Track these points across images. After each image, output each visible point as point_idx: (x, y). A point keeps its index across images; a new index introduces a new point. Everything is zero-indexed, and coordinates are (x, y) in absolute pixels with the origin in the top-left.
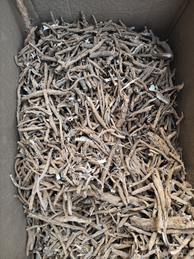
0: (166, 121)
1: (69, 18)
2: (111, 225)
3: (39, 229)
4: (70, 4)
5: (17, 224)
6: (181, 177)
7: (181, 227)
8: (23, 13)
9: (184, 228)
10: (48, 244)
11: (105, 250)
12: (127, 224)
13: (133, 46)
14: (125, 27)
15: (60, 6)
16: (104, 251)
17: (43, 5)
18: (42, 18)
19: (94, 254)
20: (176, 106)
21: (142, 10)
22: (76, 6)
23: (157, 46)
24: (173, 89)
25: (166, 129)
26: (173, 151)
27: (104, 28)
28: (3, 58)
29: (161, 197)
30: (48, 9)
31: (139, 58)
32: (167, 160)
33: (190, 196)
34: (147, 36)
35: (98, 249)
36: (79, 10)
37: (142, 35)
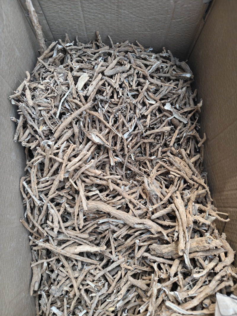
0: (188, 144)
1: (84, 39)
2: (129, 258)
3: (45, 265)
4: (85, 24)
5: (22, 255)
6: (207, 203)
7: (205, 248)
8: (38, 31)
9: (208, 248)
10: (56, 282)
11: (122, 285)
12: (146, 254)
13: (150, 65)
14: (143, 48)
15: (75, 26)
16: (121, 287)
17: (58, 25)
18: (56, 38)
19: (109, 291)
20: (199, 129)
21: (159, 30)
22: (91, 26)
23: (176, 66)
24: (193, 109)
25: (188, 152)
26: (197, 175)
27: (120, 48)
28: (15, 73)
29: (182, 217)
30: (62, 29)
31: (157, 78)
32: (190, 183)
33: (213, 217)
34: (166, 56)
35: (113, 284)
36: (94, 31)
37: (160, 55)
